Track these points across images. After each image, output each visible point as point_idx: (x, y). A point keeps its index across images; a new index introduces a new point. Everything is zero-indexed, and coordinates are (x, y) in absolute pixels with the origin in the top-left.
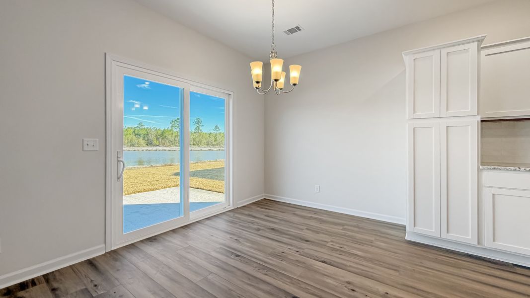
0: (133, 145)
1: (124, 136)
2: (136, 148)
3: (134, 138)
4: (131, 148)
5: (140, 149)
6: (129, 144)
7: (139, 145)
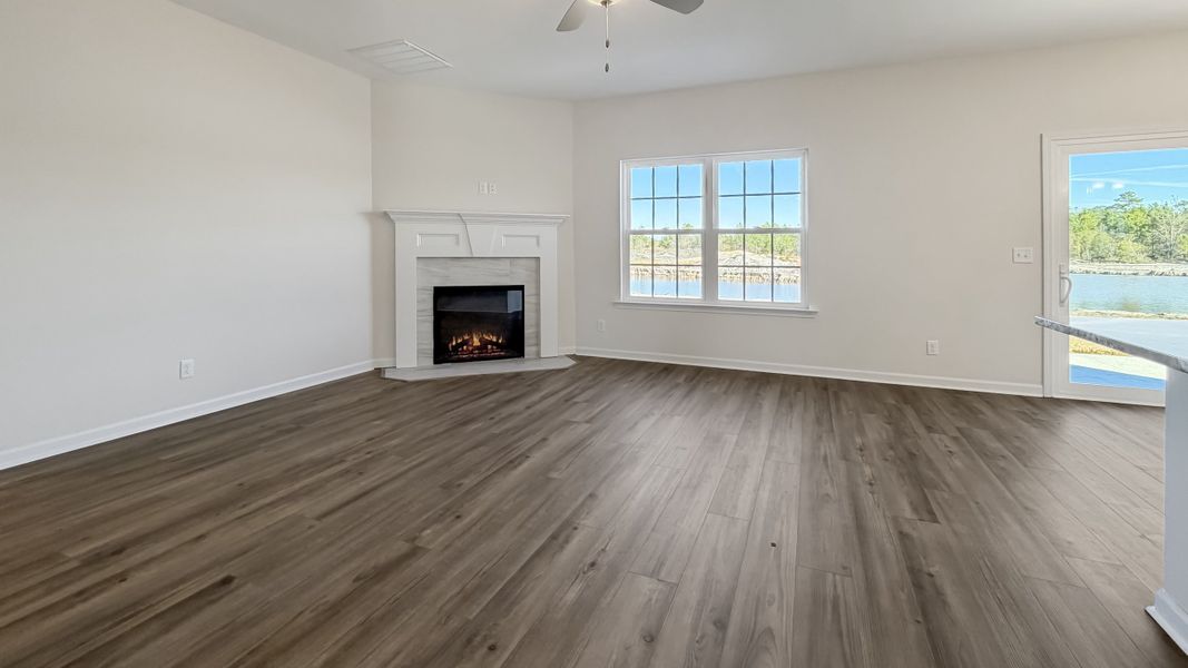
0: (1101, 259)
1: (1071, 234)
2: (1110, 267)
3: (1105, 236)
4: (1096, 267)
5: (1127, 269)
6: (1087, 254)
7: (1120, 257)
